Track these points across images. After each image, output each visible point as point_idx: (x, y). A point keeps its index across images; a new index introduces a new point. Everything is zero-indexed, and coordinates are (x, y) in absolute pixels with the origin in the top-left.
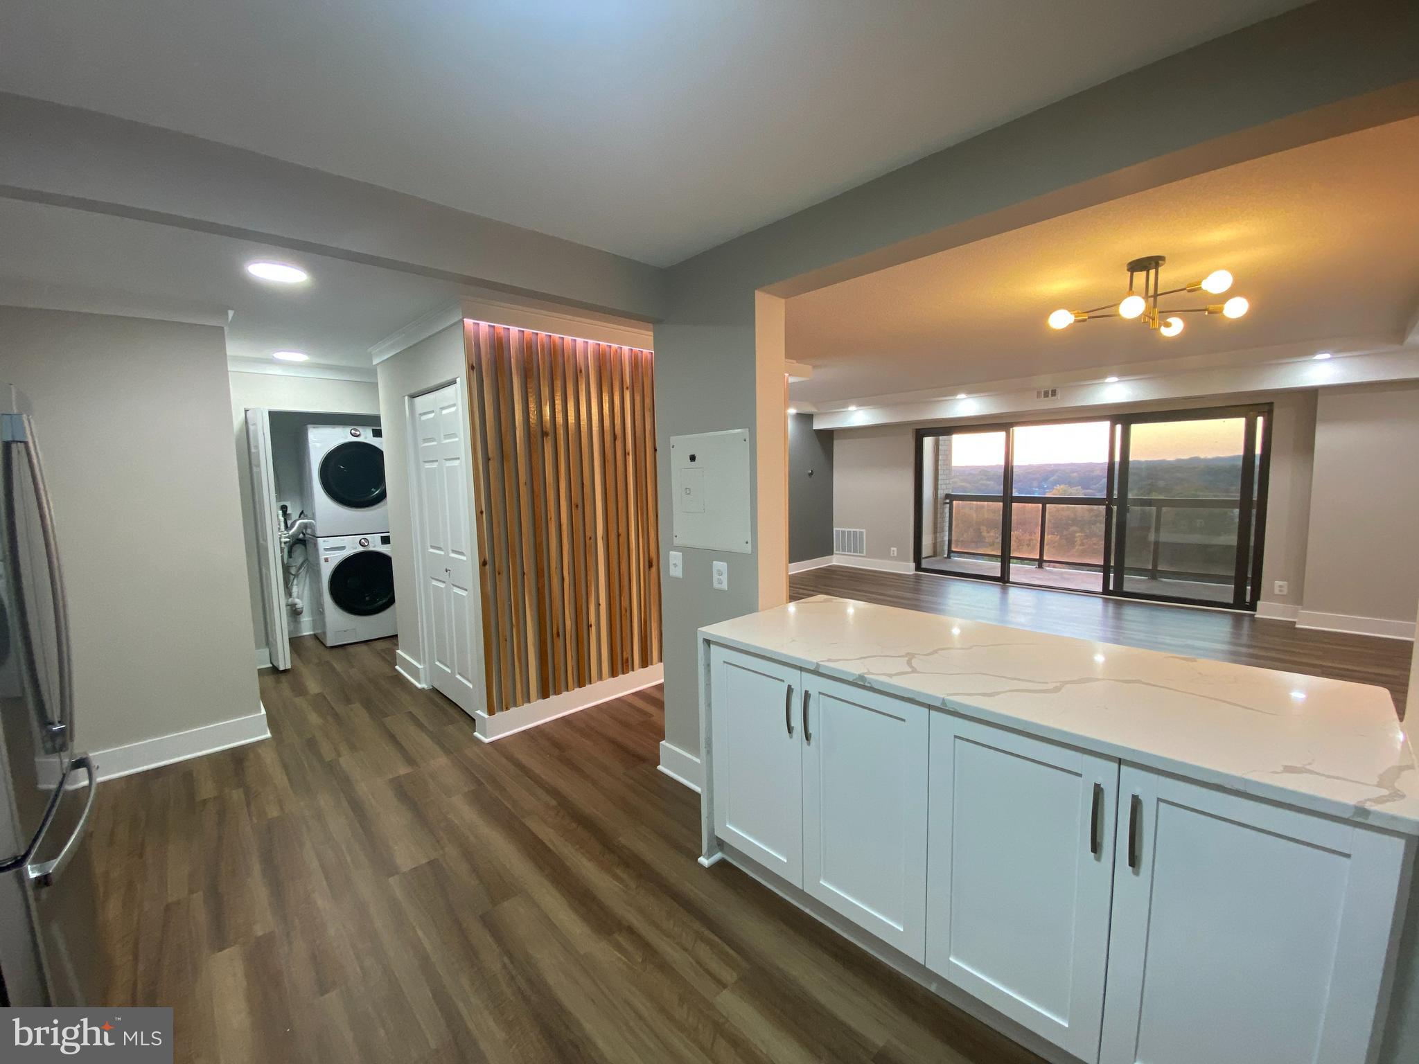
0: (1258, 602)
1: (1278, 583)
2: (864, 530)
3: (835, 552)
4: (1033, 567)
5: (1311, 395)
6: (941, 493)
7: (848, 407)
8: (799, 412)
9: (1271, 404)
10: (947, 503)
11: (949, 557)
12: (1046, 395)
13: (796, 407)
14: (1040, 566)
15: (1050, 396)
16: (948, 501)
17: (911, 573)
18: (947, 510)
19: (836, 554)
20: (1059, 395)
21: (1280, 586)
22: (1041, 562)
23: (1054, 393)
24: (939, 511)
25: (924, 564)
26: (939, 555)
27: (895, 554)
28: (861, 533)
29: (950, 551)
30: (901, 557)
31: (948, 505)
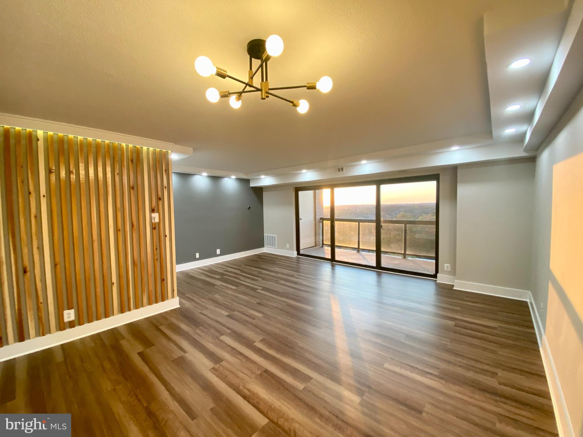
0: (438, 274)
1: (446, 265)
2: (276, 236)
3: (265, 246)
4: (355, 252)
5: (454, 169)
6: (318, 217)
7: (260, 176)
8: (237, 178)
9: (438, 175)
10: (321, 222)
11: (322, 247)
12: (339, 171)
13: (235, 175)
14: (358, 251)
15: (341, 171)
16: (321, 221)
17: (294, 257)
18: (321, 225)
19: (266, 247)
20: (344, 170)
21: (447, 267)
22: (358, 250)
23: (342, 170)
24: (317, 226)
25: (302, 252)
26: (318, 246)
27: (288, 247)
28: (275, 237)
29: (323, 244)
30: (291, 249)
31: (321, 223)
